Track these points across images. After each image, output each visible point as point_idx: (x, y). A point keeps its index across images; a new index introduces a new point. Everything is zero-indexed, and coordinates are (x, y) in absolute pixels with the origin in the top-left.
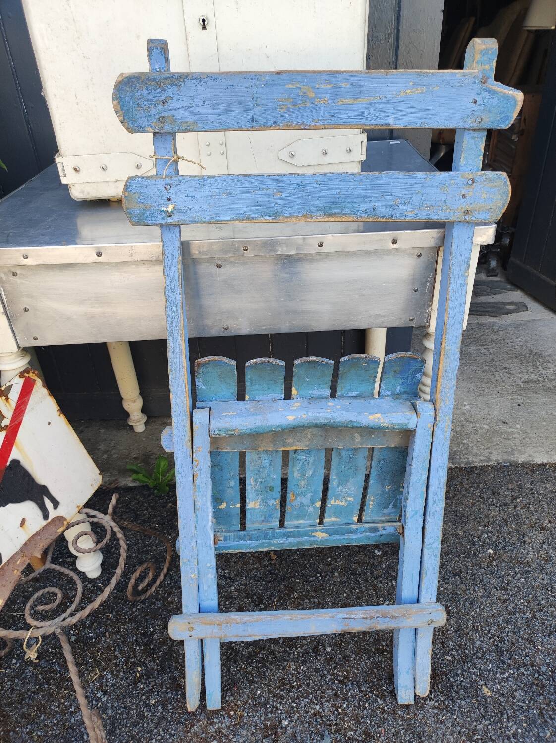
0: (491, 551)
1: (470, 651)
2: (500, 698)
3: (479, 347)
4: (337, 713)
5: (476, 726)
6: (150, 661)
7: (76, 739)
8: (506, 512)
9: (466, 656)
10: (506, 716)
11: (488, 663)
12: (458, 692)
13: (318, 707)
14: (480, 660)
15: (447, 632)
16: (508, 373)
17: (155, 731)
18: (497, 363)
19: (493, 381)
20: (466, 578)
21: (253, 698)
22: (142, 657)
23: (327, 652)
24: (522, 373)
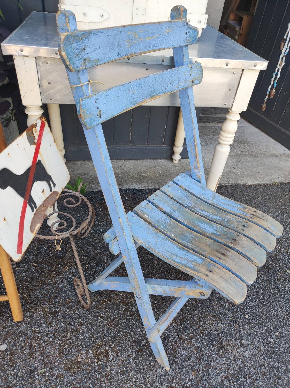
6: (91, 262)
7: (64, 293)
13: (169, 276)
16: (234, 148)
22: (87, 261)
24: (239, 148)
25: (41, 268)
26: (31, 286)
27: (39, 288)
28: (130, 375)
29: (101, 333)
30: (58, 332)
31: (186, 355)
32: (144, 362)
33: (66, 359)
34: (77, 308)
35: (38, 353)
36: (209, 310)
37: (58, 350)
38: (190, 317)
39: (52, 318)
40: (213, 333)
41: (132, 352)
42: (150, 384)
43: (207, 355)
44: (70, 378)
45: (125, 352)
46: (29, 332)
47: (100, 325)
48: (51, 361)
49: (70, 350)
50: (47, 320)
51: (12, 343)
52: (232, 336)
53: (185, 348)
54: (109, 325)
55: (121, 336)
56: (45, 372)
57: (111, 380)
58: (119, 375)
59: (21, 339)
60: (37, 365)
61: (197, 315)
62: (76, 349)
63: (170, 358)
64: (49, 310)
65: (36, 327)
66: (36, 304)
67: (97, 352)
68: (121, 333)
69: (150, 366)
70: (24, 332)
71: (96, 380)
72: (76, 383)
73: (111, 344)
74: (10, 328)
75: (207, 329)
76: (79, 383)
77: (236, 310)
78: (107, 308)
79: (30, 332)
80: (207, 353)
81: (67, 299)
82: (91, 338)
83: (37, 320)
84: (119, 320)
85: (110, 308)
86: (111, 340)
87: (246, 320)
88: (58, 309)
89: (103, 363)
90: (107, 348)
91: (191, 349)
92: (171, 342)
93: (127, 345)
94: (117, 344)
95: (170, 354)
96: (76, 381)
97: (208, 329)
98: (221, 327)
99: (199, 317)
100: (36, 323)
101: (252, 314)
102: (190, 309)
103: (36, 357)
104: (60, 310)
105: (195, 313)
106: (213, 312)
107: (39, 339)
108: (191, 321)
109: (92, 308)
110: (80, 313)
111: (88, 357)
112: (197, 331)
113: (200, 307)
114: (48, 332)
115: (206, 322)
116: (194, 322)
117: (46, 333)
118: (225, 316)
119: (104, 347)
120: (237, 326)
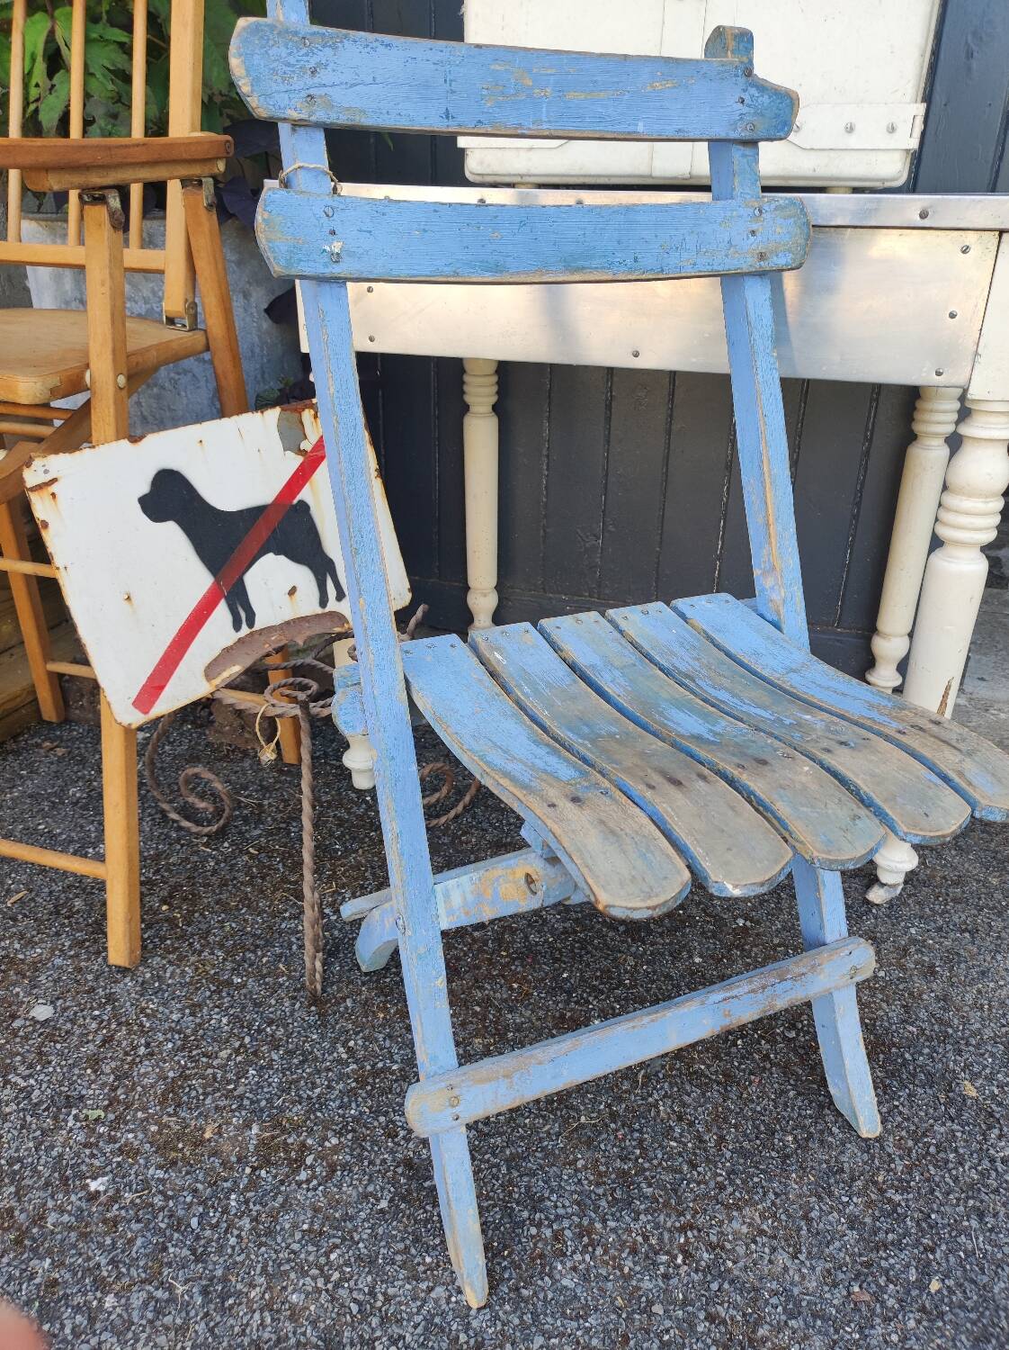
1: (956, 1032)
2: (994, 1106)
5: (932, 1126)
9: (947, 1036)
10: (996, 1131)
11: (986, 1056)
12: (914, 1076)
14: (971, 1048)
15: (921, 995)
17: (394, 970)
20: (983, 940)
21: (553, 979)
23: (694, 963)
25: (261, 866)
26: (208, 898)
27: (226, 908)
28: (333, 1257)
29: (318, 1091)
30: (202, 1036)
31: (576, 1297)
32: (403, 1240)
33: (176, 1114)
34: (294, 998)
35: (113, 1065)
36: (763, 1187)
37: (170, 1080)
38: (668, 1177)
39: (208, 993)
40: (736, 1273)
41: (382, 1189)
42: (384, 1320)
43: (666, 1338)
44: (151, 1171)
45: (360, 1181)
46: (128, 1003)
47: (328, 1070)
48: (134, 1100)
49: (201, 1097)
50: (192, 994)
51: (70, 1013)
52: (819, 1323)
53: (587, 1270)
54: (356, 1080)
55: (375, 1127)
56: (97, 1120)
57: (264, 1239)
58: (298, 1236)
59: (97, 1013)
60: (91, 1092)
61: (699, 1184)
62: (219, 1103)
63: (506, 1276)
64: (213, 972)
65: (151, 1000)
66: (191, 945)
67: (273, 1138)
68: (382, 1119)
69: (419, 1264)
70: (117, 1000)
71: (217, 1214)
72: (161, 1192)
73: (330, 1134)
74: (90, 977)
75: (714, 1249)
76: (167, 1198)
77: (890, 1236)
78: (380, 1032)
79: (132, 1005)
80: (667, 1331)
81: (281, 966)
82: (279, 1093)
83: (169, 986)
84: (396, 1081)
85: (390, 1036)
86: (337, 1125)
87: (920, 1296)
88: (239, 980)
89: (270, 1179)
90: (310, 1141)
91: (610, 1284)
92: (539, 1225)
93: (378, 1162)
94: (350, 1144)
95: (513, 1262)
96: (161, 1188)
97: (718, 1250)
98: (786, 1269)
99: (706, 1195)
100: (160, 989)
101: (966, 1284)
102: (680, 1154)
103: (102, 1073)
104: (244, 985)
105: (695, 1173)
106: (778, 1201)
107: (142, 1031)
108: (662, 1193)
109: (335, 1013)
110: (292, 1012)
111: (238, 1141)
112: (666, 1236)
113: (728, 1164)
114: (173, 1025)
115: (722, 1222)
116: (673, 1202)
117: (167, 1026)
118: (824, 1239)
119: (305, 1134)
120: (867, 1297)
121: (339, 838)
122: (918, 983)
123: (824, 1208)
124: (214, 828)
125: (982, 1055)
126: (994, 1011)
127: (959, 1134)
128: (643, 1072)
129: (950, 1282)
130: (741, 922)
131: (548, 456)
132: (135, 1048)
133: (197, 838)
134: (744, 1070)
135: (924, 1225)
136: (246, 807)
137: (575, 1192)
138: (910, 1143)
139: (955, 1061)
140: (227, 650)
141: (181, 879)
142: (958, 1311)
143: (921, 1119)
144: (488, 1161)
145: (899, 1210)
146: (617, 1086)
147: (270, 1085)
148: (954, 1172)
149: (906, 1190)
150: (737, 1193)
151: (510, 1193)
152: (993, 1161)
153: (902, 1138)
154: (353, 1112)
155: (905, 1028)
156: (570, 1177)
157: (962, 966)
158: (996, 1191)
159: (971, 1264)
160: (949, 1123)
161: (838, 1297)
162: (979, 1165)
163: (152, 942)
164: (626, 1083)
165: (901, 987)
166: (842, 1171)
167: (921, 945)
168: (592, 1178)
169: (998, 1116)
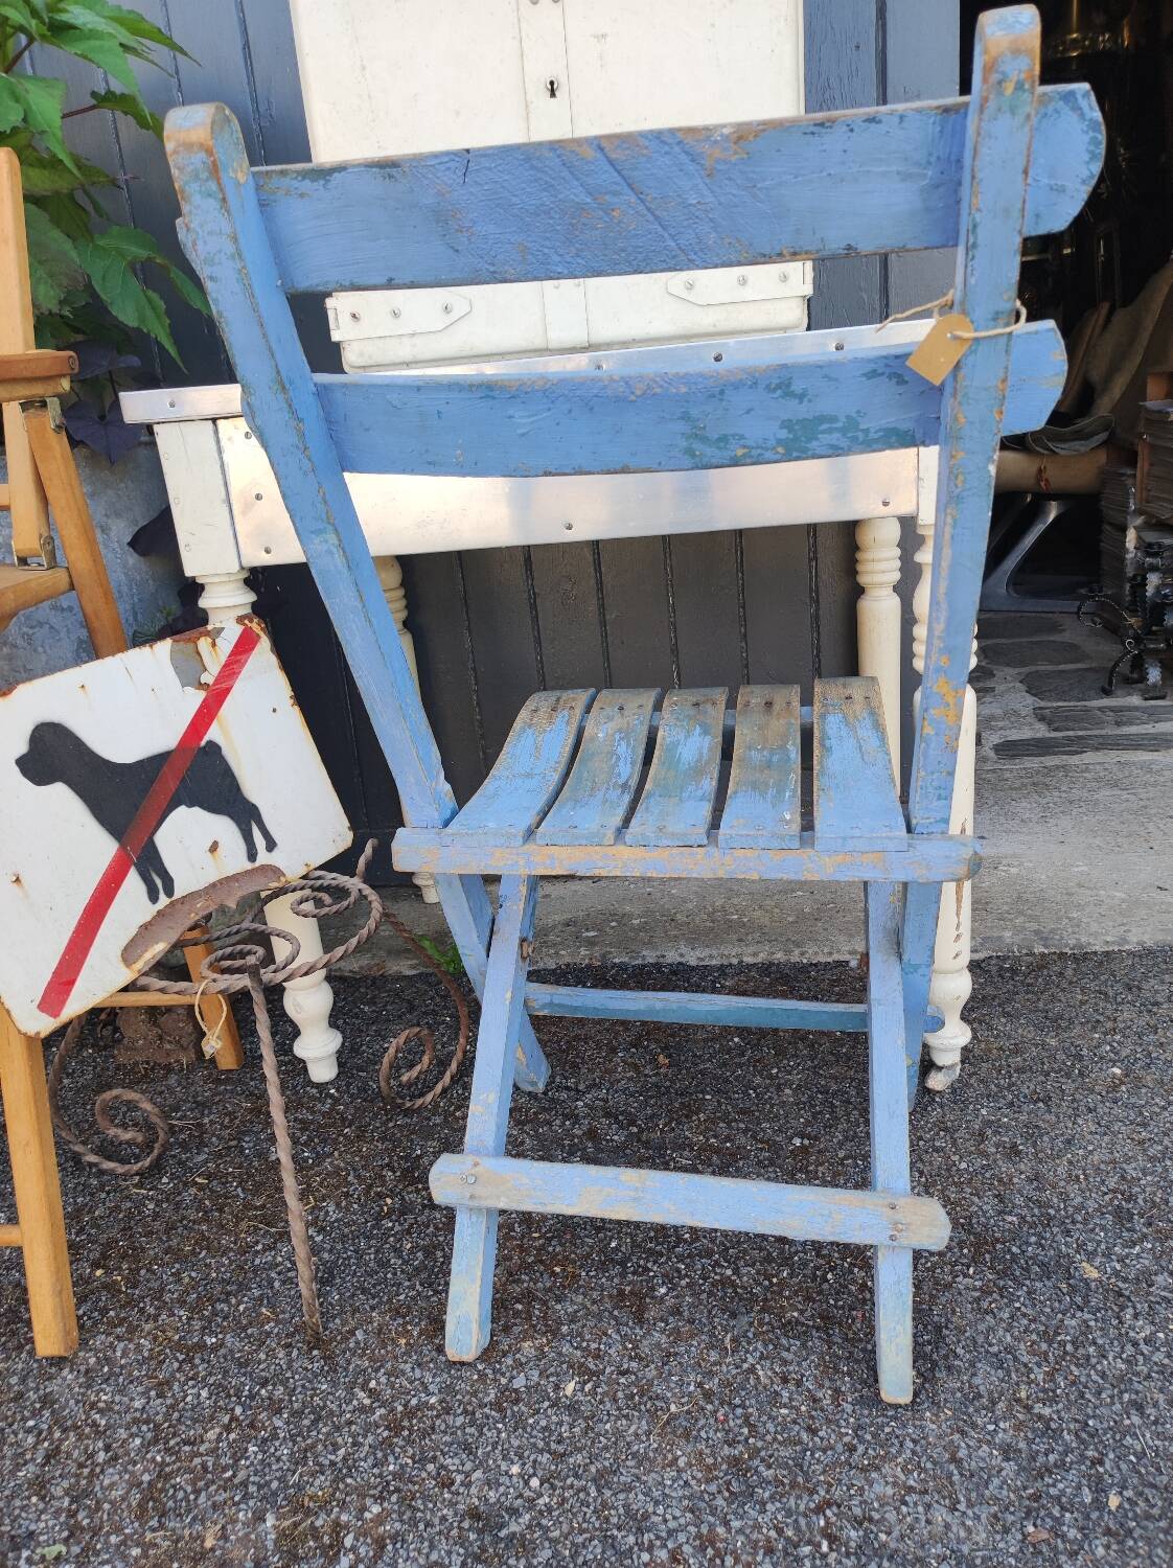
0: (1117, 1071)
1: (1058, 1210)
2: (1120, 1284)
3: (1119, 792)
4: (767, 1283)
5: (1062, 1321)
7: (260, 1287)
8: (1155, 1014)
9: (1051, 1218)
10: (1130, 1311)
11: (1097, 1230)
12: (1027, 1270)
13: (729, 1272)
14: (1079, 1226)
15: (1011, 1180)
17: (407, 1283)
18: (1152, 812)
19: (1142, 833)
20: (1059, 1106)
21: (602, 1252)
25: (215, 1196)
26: (153, 1249)
27: (177, 1255)
29: (342, 1452)
30: (179, 1420)
33: (162, 1526)
34: (289, 1345)
35: (66, 1484)
36: (897, 1437)
37: (145, 1485)
38: (785, 1452)
39: (176, 1365)
40: (893, 1545)
41: (449, 1553)
45: (419, 1551)
46: (72, 1402)
47: (350, 1423)
48: (102, 1522)
49: (192, 1497)
50: (155, 1370)
54: (388, 1428)
55: (424, 1479)
59: (31, 1423)
60: (43, 1525)
61: (824, 1451)
62: (216, 1498)
64: (177, 1337)
65: (102, 1390)
66: (142, 1311)
67: (296, 1525)
68: (430, 1467)
70: (56, 1401)
73: (368, 1501)
74: (14, 1380)
75: (861, 1524)
77: (1052, 1458)
78: (406, 1362)
79: (77, 1402)
81: (264, 1310)
83: (122, 1367)
84: (438, 1416)
85: (419, 1364)
86: (375, 1488)
87: (1101, 1517)
88: (214, 1340)
90: (344, 1518)
92: (650, 1549)
93: (436, 1521)
94: (396, 1507)
98: (947, 1526)
99: (836, 1463)
100: (111, 1374)
101: (1146, 1491)
102: (795, 1422)
103: (53, 1497)
104: (221, 1344)
105: (817, 1439)
106: (918, 1448)
107: (97, 1432)
108: (785, 1473)
109: (344, 1352)
110: (290, 1363)
111: (250, 1540)
112: (802, 1522)
113: (852, 1420)
114: (138, 1415)
115: (861, 1489)
116: (800, 1480)
117: (128, 1417)
118: (979, 1479)
119: (336, 1510)
120: (1045, 1535)
121: (305, 1144)
122: (1004, 1167)
123: (971, 1444)
124: (147, 1162)
125: (1092, 1230)
126: (1091, 1180)
127: (1092, 1323)
128: (729, 1335)
129: (1129, 1493)
130: (797, 1142)
131: (474, 669)
132: (91, 1456)
133: (125, 1180)
134: (842, 1307)
135: (1084, 1435)
136: (181, 1130)
137: (684, 1497)
138: (1044, 1346)
139: (1066, 1244)
140: (145, 927)
141: (114, 1233)
142: (1146, 1523)
143: (1048, 1317)
144: (572, 1486)
145: (1053, 1425)
146: (704, 1360)
147: (278, 1460)
148: (1099, 1367)
149: (1054, 1400)
150: (870, 1451)
151: (607, 1519)
152: (1135, 1344)
153: (1034, 1343)
154: (391, 1468)
155: (1004, 1220)
156: (674, 1481)
157: (1045, 1138)
158: (1148, 1377)
159: (1146, 1467)
160: (1079, 1314)
161: (1012, 1543)
162: (1123, 1352)
163: (89, 1318)
164: (712, 1353)
165: (988, 1175)
166: (979, 1396)
167: (998, 1128)
168: (700, 1475)
169: (1127, 1293)
